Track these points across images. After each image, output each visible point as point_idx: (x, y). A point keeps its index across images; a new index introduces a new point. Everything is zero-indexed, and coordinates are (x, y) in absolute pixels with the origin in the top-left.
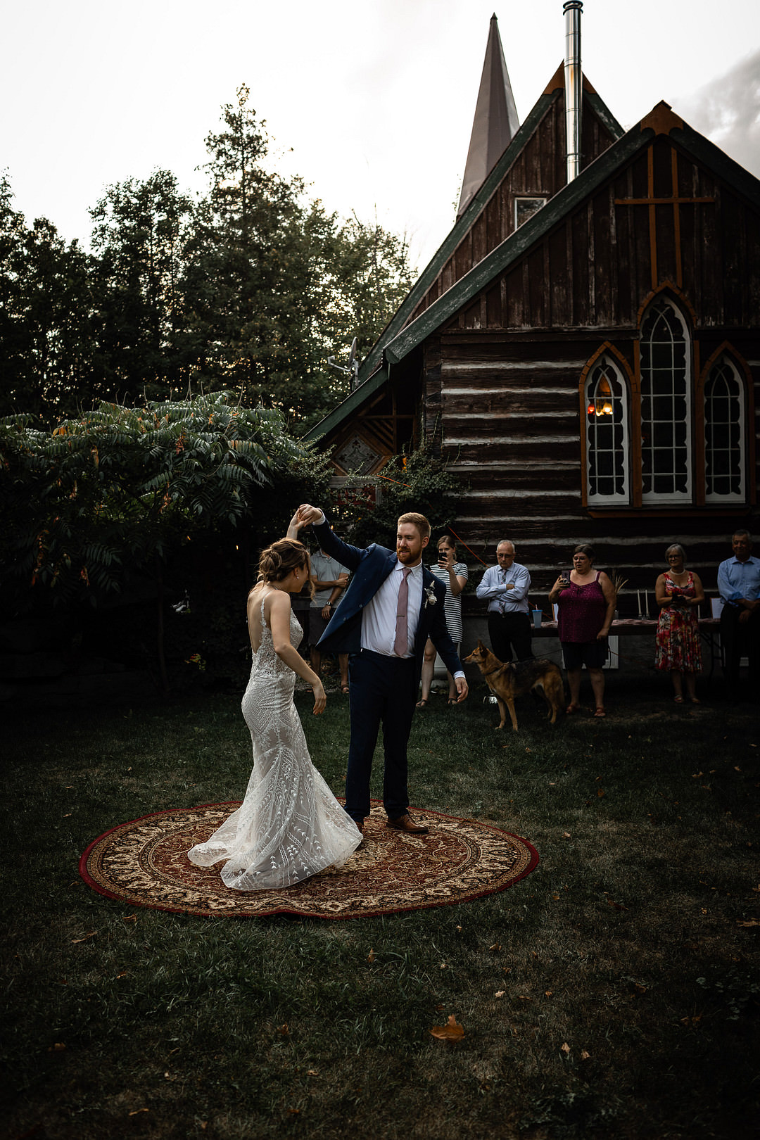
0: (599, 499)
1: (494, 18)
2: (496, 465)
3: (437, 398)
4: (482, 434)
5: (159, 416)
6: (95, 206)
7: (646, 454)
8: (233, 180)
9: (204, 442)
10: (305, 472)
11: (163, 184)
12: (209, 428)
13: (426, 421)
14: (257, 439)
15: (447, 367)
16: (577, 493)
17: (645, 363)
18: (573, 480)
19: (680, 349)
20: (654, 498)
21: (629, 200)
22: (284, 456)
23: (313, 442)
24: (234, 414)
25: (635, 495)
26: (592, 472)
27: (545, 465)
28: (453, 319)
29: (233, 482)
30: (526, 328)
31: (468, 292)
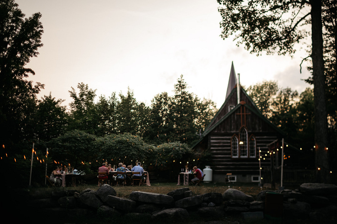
0: (234, 157)
1: (232, 62)
2: (218, 152)
3: (210, 142)
4: (216, 147)
5: (171, 145)
6: (152, 100)
7: (241, 150)
8: (179, 93)
9: (177, 148)
10: (190, 152)
11: (166, 95)
12: (177, 147)
13: (209, 145)
14: (184, 148)
15: (212, 137)
16: (230, 156)
17: (241, 137)
18: (230, 154)
19: (246, 135)
20: (242, 157)
21: (238, 114)
22: (187, 150)
23: (192, 148)
24: (181, 145)
25: (239, 156)
26: (233, 153)
27: (226, 152)
28: (212, 131)
29: (181, 154)
30: (223, 132)
31: (215, 127)
